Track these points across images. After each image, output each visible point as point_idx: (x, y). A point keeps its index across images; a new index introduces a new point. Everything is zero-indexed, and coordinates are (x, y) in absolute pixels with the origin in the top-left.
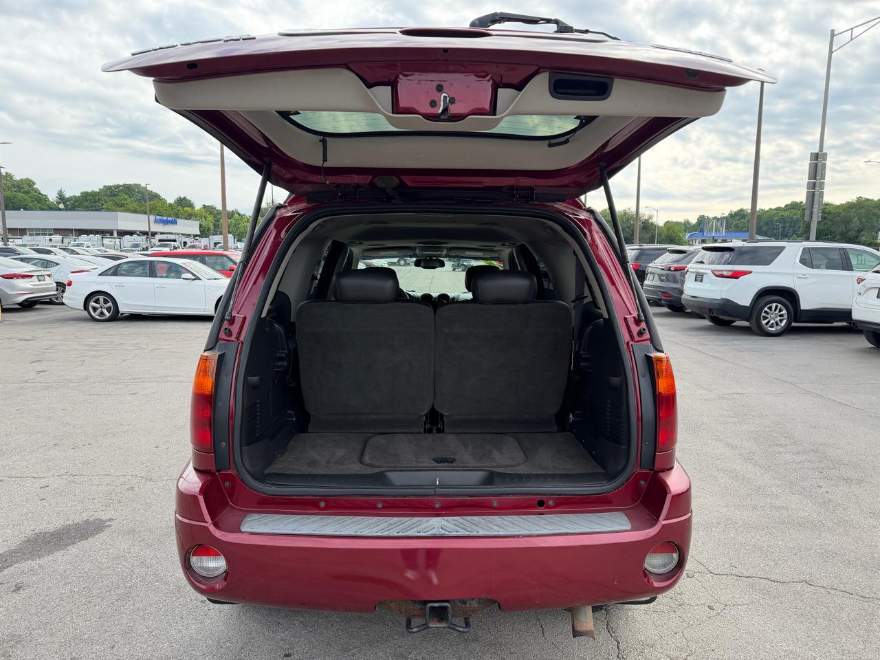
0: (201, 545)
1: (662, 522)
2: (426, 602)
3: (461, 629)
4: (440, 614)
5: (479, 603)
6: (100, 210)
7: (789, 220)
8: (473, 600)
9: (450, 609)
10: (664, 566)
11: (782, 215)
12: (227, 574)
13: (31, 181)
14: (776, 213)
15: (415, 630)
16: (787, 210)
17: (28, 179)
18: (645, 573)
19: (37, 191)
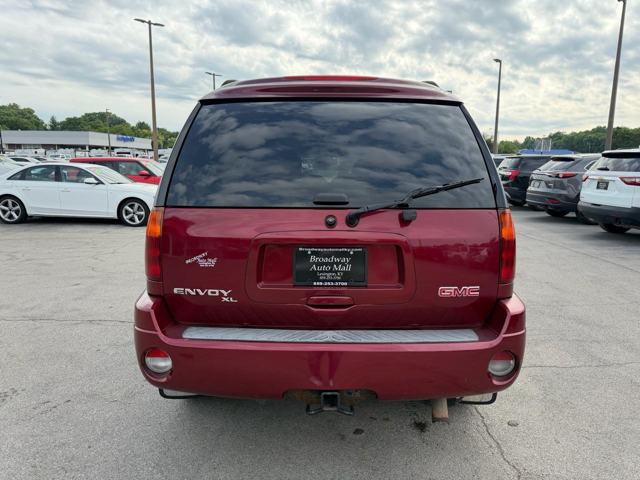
0: (154, 348)
1: (503, 335)
2: (320, 392)
3: (348, 413)
4: (331, 400)
5: (361, 394)
6: (81, 130)
7: (595, 141)
8: (356, 391)
9: (339, 397)
10: (504, 370)
11: (590, 137)
12: (172, 372)
13: (31, 110)
14: (585, 135)
15: (313, 412)
16: (593, 133)
17: (29, 109)
18: (490, 375)
19: (35, 117)
